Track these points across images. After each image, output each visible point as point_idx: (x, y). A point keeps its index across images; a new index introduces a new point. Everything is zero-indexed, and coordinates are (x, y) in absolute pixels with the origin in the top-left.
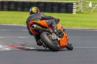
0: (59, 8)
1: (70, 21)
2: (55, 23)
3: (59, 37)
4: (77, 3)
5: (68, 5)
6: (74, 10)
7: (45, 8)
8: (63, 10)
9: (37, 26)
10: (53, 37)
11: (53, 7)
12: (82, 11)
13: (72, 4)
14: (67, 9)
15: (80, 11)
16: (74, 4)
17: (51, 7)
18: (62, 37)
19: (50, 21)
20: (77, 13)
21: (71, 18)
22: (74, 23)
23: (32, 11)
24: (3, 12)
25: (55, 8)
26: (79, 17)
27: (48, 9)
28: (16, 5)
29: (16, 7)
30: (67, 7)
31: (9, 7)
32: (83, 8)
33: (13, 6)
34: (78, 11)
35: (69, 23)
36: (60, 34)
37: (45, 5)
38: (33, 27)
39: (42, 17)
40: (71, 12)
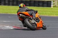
0: (43, 4)
1: (49, 12)
2: (34, 13)
3: (37, 22)
4: (54, 1)
5: (48, 2)
6: (52, 5)
7: (34, 4)
8: (45, 5)
9: (22, 15)
10: (32, 21)
11: (39, 3)
12: (57, 6)
13: (51, 2)
14: (47, 4)
15: (56, 6)
16: (52, 1)
17: (38, 3)
18: (39, 22)
19: (31, 12)
20: (53, 7)
21: (50, 10)
22: (52, 13)
23: (20, 6)
24: (9, 6)
25: (41, 4)
26: (55, 9)
27: (36, 4)
28: (17, 2)
29: (17, 3)
30: (47, 3)
31: (13, 3)
32: (57, 4)
33: (15, 2)
34: (54, 5)
35: (49, 13)
36: (37, 20)
37: (34, 2)
38: (20, 16)
39: (27, 10)
40: (50, 6)
